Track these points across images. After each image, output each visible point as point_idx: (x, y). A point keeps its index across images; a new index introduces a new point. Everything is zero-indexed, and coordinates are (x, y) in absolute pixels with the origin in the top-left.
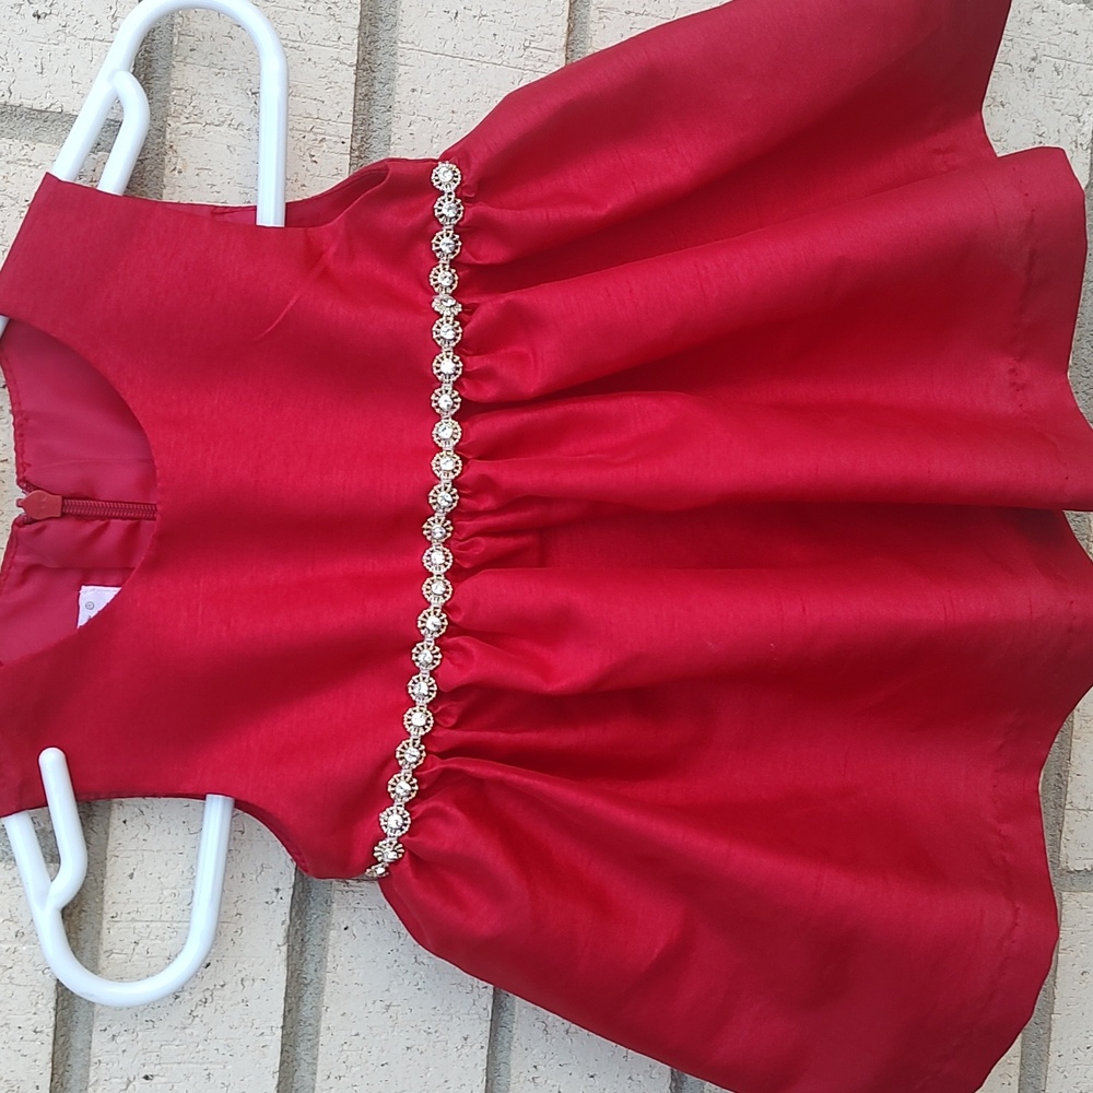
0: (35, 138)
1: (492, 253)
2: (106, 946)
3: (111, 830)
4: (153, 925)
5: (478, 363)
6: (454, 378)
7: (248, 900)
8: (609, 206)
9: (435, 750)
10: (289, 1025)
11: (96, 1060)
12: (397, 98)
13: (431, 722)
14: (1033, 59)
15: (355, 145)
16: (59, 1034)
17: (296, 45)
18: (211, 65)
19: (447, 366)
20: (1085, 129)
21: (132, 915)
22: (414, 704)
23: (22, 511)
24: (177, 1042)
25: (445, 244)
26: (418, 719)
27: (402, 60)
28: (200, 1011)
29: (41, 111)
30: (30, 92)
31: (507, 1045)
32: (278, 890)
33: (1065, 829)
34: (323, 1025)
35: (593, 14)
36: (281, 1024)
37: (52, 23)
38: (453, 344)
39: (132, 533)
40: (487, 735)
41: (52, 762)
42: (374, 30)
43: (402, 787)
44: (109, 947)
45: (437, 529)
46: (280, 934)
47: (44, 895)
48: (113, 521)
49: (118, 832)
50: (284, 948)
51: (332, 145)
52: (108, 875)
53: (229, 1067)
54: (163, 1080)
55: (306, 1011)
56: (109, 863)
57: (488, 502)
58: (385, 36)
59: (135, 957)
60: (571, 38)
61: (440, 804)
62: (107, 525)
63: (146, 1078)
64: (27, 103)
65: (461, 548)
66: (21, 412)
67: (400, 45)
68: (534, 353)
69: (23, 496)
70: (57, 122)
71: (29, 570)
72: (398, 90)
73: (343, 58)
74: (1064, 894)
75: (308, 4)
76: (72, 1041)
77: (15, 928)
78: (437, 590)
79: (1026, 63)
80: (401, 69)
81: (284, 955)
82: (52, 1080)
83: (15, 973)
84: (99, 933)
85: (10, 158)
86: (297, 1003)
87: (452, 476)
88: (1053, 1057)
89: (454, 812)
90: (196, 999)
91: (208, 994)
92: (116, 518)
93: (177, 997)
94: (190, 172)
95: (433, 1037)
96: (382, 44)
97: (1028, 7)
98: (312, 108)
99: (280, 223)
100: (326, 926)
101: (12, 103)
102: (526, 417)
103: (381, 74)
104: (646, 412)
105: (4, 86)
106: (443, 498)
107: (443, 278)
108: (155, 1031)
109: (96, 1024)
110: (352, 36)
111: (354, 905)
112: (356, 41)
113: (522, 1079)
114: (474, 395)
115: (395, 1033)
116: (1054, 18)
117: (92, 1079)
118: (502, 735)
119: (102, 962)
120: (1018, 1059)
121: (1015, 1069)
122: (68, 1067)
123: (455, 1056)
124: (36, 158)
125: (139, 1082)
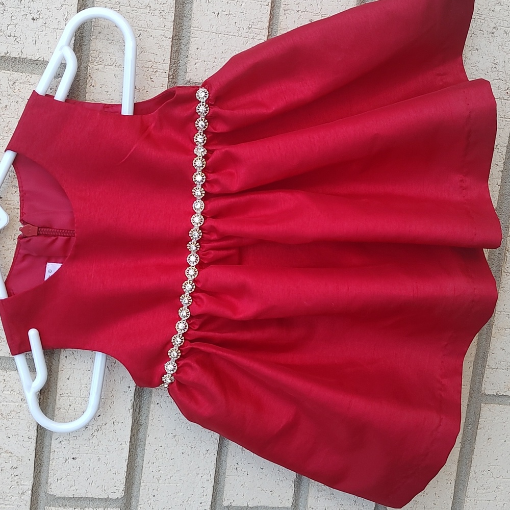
0: (32, 73)
1: (221, 128)
2: (58, 406)
3: (60, 360)
4: (77, 399)
5: (212, 176)
6: (202, 183)
7: (117, 390)
8: (273, 109)
9: (188, 338)
10: (133, 441)
11: (53, 450)
12: (190, 52)
13: (187, 327)
14: (494, 28)
15: (171, 73)
16: (38, 439)
17: (145, 30)
18: (108, 39)
19: (199, 178)
21: (69, 394)
22: (181, 319)
23: (21, 233)
24: (86, 445)
25: (201, 124)
26: (181, 326)
27: (193, 35)
28: (96, 433)
29: (35, 60)
30: (30, 53)
31: (226, 454)
32: (129, 387)
33: (485, 376)
34: (147, 442)
35: (282, 12)
36: (129, 441)
37: (40, 22)
38: (202, 168)
39: (67, 242)
40: (211, 334)
41: (33, 334)
42: (181, 21)
43: (174, 353)
44: (59, 406)
45: (193, 247)
46: (129, 405)
47: (30, 387)
48: (59, 237)
49: (63, 361)
50: (131, 411)
51: (160, 73)
52: (59, 378)
53: (107, 456)
54: (80, 460)
55: (141, 435)
56: (59, 373)
57: (215, 237)
58: (186, 24)
59: (70, 411)
60: (271, 23)
61: (189, 361)
62: (57, 239)
63: (73, 459)
64: (29, 57)
65: (203, 255)
66: (23, 191)
67: (192, 28)
68: (237, 173)
69: (22, 226)
70: (39, 65)
71: (25, 257)
72: (190, 49)
73: (166, 35)
74: (482, 404)
75: (151, 11)
76: (45, 442)
77: (21, 397)
78: (191, 273)
79: (490, 30)
80: (192, 39)
81: (131, 413)
82: (35, 457)
83: (21, 415)
84: (55, 400)
85: (21, 81)
86: (137, 433)
87: (199, 225)
88: (472, 473)
89: (195, 365)
90: (94, 429)
91: (99, 427)
92: (60, 236)
93: (87, 428)
94: (97, 86)
95: (193, 449)
96: (184, 27)
97: (493, 3)
98: (152, 57)
99: (131, 113)
100: (149, 403)
101: (22, 57)
102: (233, 200)
103: (184, 41)
104: (286, 200)
105: (19, 50)
106: (195, 234)
107: (200, 138)
108: (77, 441)
109: (53, 436)
110: (170, 25)
111: (161, 394)
112: (172, 27)
113: (231, 468)
114: (210, 190)
115: (177, 447)
117: (51, 458)
118: (217, 334)
119: (56, 412)
120: (455, 473)
121: (454, 478)
122: (42, 452)
123: (203, 457)
124: (32, 81)
125: (70, 460)
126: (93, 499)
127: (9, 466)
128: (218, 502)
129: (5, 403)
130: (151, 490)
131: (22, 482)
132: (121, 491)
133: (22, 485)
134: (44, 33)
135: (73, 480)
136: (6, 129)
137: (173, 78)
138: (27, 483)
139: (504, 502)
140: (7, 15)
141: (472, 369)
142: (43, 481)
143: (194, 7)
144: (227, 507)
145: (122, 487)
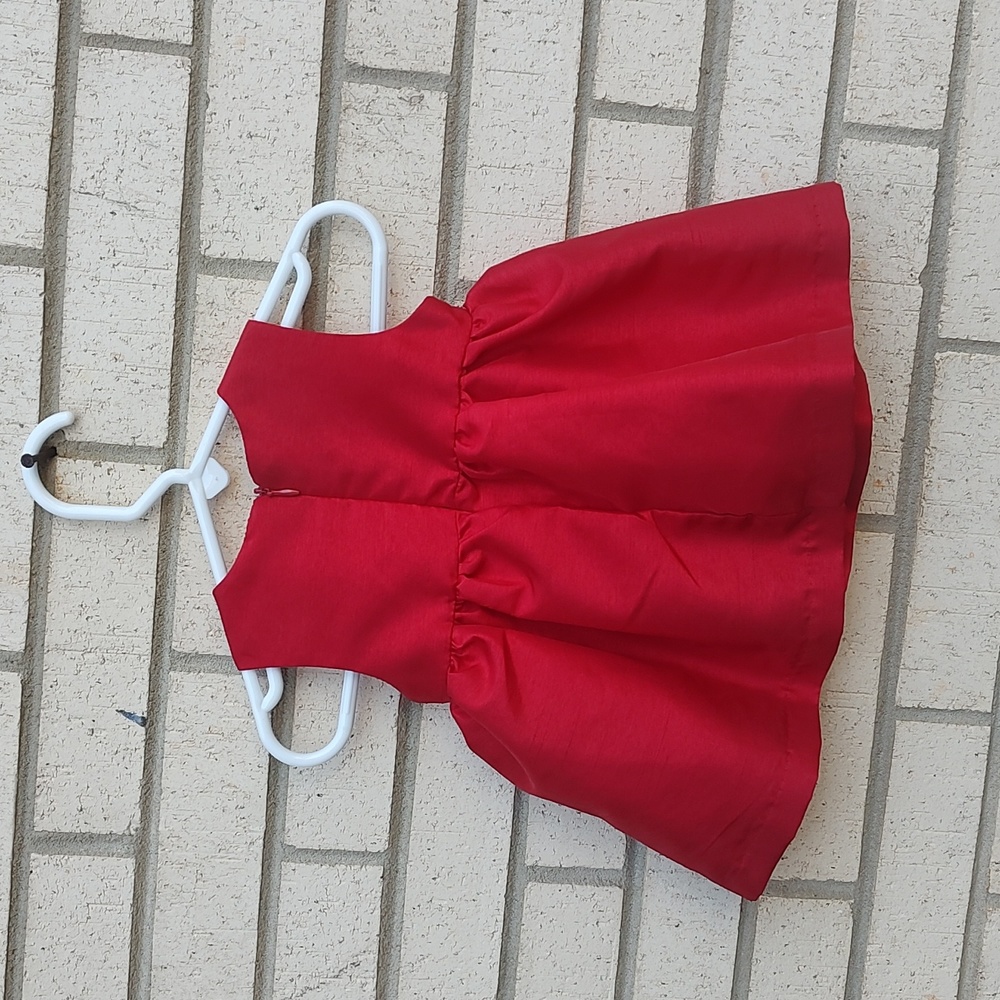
0: (256, 278)
2: (296, 723)
4: (322, 712)
7: (374, 702)
10: (398, 772)
11: (291, 784)
12: (463, 241)
14: (888, 186)
15: (438, 271)
18: (353, 231)
20: (925, 230)
21: (311, 707)
24: (335, 777)
27: (466, 219)
28: (348, 761)
29: (260, 262)
30: (253, 253)
32: (392, 697)
33: (899, 680)
34: (417, 773)
35: (586, 181)
36: (393, 771)
37: (265, 212)
44: (298, 723)
46: (393, 721)
50: (395, 729)
51: (424, 272)
52: (297, 684)
53: (364, 793)
54: (328, 797)
55: (409, 765)
56: (298, 678)
58: (457, 204)
59: (312, 729)
60: (572, 196)
63: (319, 795)
64: (252, 258)
67: (464, 209)
70: (267, 267)
72: (463, 237)
73: (430, 220)
74: (897, 722)
75: (410, 190)
76: (279, 772)
77: (248, 711)
79: (882, 189)
80: (465, 224)
81: (395, 733)
82: (268, 793)
83: (248, 734)
84: (293, 715)
85: (242, 290)
86: (404, 760)
88: (887, 823)
90: (346, 754)
91: (352, 752)
94: (341, 292)
95: (482, 784)
96: (454, 208)
97: (885, 153)
98: (412, 251)
100: (420, 718)
101: (243, 258)
103: (454, 227)
105: (239, 250)
108: (323, 771)
110: (436, 207)
112: (438, 210)
113: (536, 812)
115: (460, 780)
116: (904, 158)
117: (289, 795)
119: (295, 731)
120: (862, 823)
121: (859, 829)
122: (277, 787)
123: (495, 796)
124: (256, 290)
125: (315, 797)
126: (345, 853)
127: (232, 805)
128: (519, 861)
129: (227, 719)
130: (424, 840)
131: (251, 828)
132: (383, 841)
133: (250, 831)
134: (271, 225)
135: (318, 825)
136: (224, 352)
137: (441, 277)
138: (257, 829)
139: (938, 866)
140: (224, 205)
141: (879, 669)
142: (279, 827)
143: (466, 181)
144: (532, 867)
145: (386, 836)
